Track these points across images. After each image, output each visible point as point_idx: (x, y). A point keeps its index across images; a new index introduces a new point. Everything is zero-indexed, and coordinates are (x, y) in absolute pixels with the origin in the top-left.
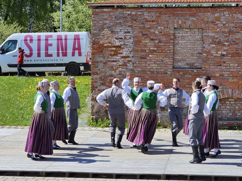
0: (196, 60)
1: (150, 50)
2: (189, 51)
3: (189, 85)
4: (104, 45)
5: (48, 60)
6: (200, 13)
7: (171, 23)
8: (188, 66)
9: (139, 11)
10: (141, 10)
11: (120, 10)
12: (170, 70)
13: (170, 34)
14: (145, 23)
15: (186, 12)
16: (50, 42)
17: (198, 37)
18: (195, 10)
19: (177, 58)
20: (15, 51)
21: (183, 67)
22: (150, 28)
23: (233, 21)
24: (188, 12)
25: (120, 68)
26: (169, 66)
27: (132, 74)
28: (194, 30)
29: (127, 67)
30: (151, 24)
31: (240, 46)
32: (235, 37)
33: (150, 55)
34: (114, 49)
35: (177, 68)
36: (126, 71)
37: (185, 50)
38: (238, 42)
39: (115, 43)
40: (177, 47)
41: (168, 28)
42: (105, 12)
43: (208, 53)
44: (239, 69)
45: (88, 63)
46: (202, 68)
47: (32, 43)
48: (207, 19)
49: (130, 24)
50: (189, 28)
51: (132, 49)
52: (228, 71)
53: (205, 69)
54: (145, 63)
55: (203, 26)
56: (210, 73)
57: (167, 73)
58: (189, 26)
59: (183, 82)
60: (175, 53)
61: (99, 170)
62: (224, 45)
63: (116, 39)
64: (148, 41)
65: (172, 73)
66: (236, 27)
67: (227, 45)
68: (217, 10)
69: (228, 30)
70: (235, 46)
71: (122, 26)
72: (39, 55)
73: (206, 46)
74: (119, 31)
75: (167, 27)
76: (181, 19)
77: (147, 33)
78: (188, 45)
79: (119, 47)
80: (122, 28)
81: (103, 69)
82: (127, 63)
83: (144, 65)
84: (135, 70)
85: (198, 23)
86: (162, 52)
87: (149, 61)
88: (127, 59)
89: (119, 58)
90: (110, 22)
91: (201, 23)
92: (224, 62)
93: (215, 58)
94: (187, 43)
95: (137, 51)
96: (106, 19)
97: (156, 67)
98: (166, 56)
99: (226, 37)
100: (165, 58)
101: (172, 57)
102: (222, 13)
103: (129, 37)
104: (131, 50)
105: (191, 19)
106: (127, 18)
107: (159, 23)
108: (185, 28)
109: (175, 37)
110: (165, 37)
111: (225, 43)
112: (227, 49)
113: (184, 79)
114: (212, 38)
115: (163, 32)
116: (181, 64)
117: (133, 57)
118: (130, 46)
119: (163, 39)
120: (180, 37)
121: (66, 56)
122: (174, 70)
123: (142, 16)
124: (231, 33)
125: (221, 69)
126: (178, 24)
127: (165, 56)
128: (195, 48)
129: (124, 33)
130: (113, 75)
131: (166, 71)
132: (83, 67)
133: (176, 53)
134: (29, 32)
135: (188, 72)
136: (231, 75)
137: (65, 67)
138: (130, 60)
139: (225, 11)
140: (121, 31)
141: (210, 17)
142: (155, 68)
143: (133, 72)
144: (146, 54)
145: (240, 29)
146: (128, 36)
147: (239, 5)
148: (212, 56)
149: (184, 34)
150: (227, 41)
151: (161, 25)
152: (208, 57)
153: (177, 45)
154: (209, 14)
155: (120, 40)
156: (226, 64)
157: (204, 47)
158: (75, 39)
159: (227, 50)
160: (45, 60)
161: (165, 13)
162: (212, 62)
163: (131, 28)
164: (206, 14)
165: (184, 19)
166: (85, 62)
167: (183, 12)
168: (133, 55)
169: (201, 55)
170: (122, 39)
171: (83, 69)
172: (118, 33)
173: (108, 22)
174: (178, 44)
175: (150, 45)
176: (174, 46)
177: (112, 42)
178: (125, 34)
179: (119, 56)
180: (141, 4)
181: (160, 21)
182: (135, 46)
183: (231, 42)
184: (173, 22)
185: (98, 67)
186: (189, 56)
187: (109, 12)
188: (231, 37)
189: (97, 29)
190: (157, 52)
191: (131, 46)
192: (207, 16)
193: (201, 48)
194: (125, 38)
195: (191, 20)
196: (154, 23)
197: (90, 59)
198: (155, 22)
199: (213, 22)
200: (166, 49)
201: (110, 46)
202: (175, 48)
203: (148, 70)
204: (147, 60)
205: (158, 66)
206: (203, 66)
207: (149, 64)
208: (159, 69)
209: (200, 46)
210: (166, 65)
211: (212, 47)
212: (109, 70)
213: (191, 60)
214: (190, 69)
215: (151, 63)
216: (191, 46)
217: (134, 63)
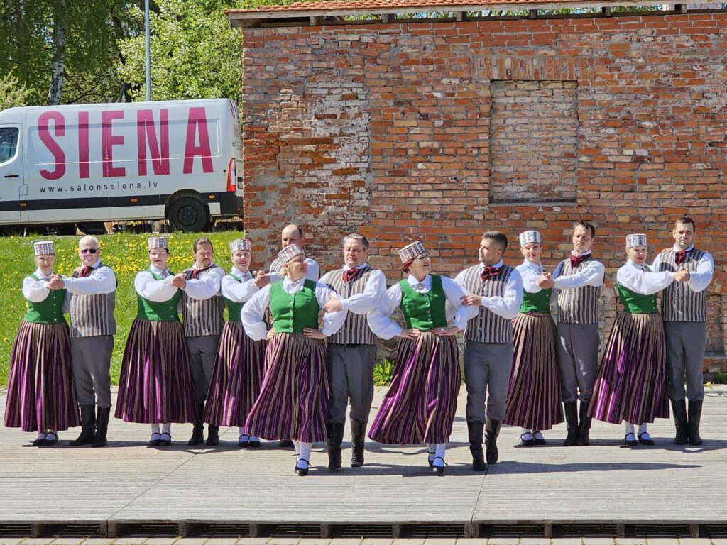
0: (557, 175)
1: (420, 148)
2: (537, 149)
4: (282, 137)
5: (113, 187)
6: (565, 33)
7: (481, 66)
8: (534, 195)
9: (384, 31)
10: (389, 30)
11: (326, 29)
12: (481, 208)
13: (478, 98)
14: (402, 67)
15: (525, 33)
16: (116, 132)
17: (564, 106)
18: (551, 26)
19: (499, 170)
20: (12, 160)
21: (519, 196)
22: (418, 83)
23: (665, 56)
24: (530, 31)
25: (329, 204)
26: (477, 196)
27: (367, 222)
28: (552, 86)
29: (351, 203)
30: (421, 71)
31: (690, 130)
32: (672, 103)
33: (421, 164)
34: (312, 148)
35: (501, 201)
36: (349, 213)
37: (525, 148)
38: (684, 119)
39: (313, 129)
40: (502, 139)
41: (471, 82)
42: (283, 38)
43: (595, 153)
44: (689, 201)
45: (233, 192)
46: (578, 201)
47: (63, 134)
48: (588, 50)
49: (357, 73)
50: (534, 79)
51: (364, 147)
52: (656, 207)
53: (585, 201)
54: (404, 189)
55: (577, 72)
56: (600, 214)
57: (471, 218)
58: (536, 74)
60: (494, 158)
61: (278, 512)
62: (642, 129)
63: (316, 116)
64: (414, 123)
65: (486, 216)
66: (677, 73)
67: (651, 129)
68: (618, 23)
69: (653, 85)
70: (675, 132)
71: (333, 79)
72: (84, 171)
73: (588, 133)
74: (326, 94)
75: (470, 79)
76: (510, 54)
77: (409, 97)
78: (534, 131)
79: (327, 141)
80: (335, 85)
81: (280, 208)
82: (352, 191)
83: (402, 194)
84: (376, 209)
85: (563, 66)
86: (456, 153)
87: (416, 181)
88: (351, 178)
89: (327, 176)
90: (296, 66)
91: (571, 65)
92: (643, 181)
93: (615, 167)
94: (529, 126)
95: (380, 153)
96: (284, 59)
97: (437, 201)
98: (470, 164)
99: (646, 103)
100: (465, 173)
101: (487, 169)
102: (633, 32)
103: (357, 112)
104: (364, 151)
105: (540, 52)
106: (347, 55)
107: (444, 68)
108: (524, 81)
109: (494, 108)
110: (463, 108)
111: (643, 123)
112: (650, 140)
114: (603, 107)
115: (456, 95)
116: (514, 189)
117: (368, 171)
118: (359, 138)
119: (459, 114)
120: (509, 107)
121: (169, 173)
122: (494, 208)
123: (392, 46)
124: (660, 94)
125: (633, 200)
126: (501, 70)
127: (464, 166)
128: (555, 141)
129: (339, 100)
130: (309, 228)
131: (470, 212)
132: (219, 204)
133: (499, 156)
134: (50, 103)
135: (535, 212)
136: (663, 219)
137: (164, 206)
138: (359, 181)
139: (641, 26)
140: (330, 94)
141: (597, 45)
142: (434, 201)
143: (370, 215)
144: (406, 160)
145: (687, 81)
146: (353, 109)
147: (683, 8)
148: (608, 162)
149: (520, 99)
150: (649, 118)
151: (451, 73)
152: (594, 167)
153: (502, 132)
154: (594, 36)
155: (329, 120)
156: (649, 187)
157: (583, 137)
158: (191, 122)
159: (651, 144)
160: (102, 187)
161: (461, 37)
162: (606, 181)
163: (361, 85)
164: (584, 37)
165: (520, 54)
166: (224, 189)
167: (515, 33)
168: (368, 164)
169: (574, 161)
170: (334, 116)
171: (219, 213)
172: (323, 99)
173: (292, 67)
174: (502, 127)
175: (419, 134)
176: (490, 134)
177: (304, 128)
178: (342, 104)
179: (327, 168)
180: (391, 12)
181: (446, 60)
182: (374, 137)
183: (661, 118)
184: (487, 62)
185: (264, 204)
186: (537, 164)
187: (294, 37)
188: (664, 103)
189: (260, 91)
190: (442, 155)
191: (362, 138)
192: (588, 44)
193: (572, 140)
194: (344, 115)
195: (540, 56)
196: (431, 67)
197: (240, 179)
198: (433, 64)
199: (605, 61)
200: (469, 145)
201: (299, 139)
202: (496, 142)
203: (416, 210)
204: (411, 180)
205: (445, 197)
206: (580, 193)
207: (419, 192)
208: (448, 206)
209: (569, 132)
210: (469, 192)
211: (607, 136)
212: (297, 211)
213: (542, 175)
214: (540, 202)
215: (422, 187)
216: (542, 133)
217: (372, 188)
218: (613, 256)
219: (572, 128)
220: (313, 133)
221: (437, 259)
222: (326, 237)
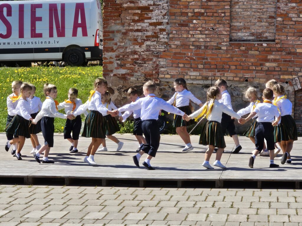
0: (265, 28)
1: (195, 12)
2: (255, 14)
3: (255, 66)
4: (124, 5)
8: (253, 38)
12: (225, 44)
19: (235, 24)
21: (245, 38)
26: (223, 37)
27: (166, 50)
29: (158, 40)
33: (195, 21)
34: (139, 11)
35: (235, 40)
36: (157, 45)
37: (249, 13)
39: (140, 1)
40: (237, 9)
43: (285, 16)
46: (276, 41)
51: (166, 11)
53: (279, 41)
54: (186, 33)
56: (287, 48)
57: (220, 49)
59: (246, 62)
60: (232, 18)
65: (228, 48)
73: (282, 5)
78: (254, 5)
79: (147, 8)
81: (122, 42)
82: (159, 34)
83: (185, 36)
84: (171, 43)
86: (213, 15)
87: (192, 29)
88: (159, 27)
89: (146, 26)
94: (251, 2)
95: (174, 14)
97: (203, 40)
98: (220, 21)
100: (217, 26)
101: (229, 24)
104: (166, 14)
113: (247, 57)
116: (243, 34)
117: (168, 23)
118: (163, 6)
122: (232, 44)
127: (217, 22)
128: (264, 10)
130: (137, 52)
131: (219, 46)
133: (235, 17)
135: (253, 46)
137: (62, 53)
138: (163, 29)
142: (201, 40)
143: (168, 46)
144: (187, 18)
148: (292, 21)
152: (285, 23)
153: (237, 5)
157: (279, 8)
162: (290, 30)
168: (167, 20)
169: (274, 20)
171: (90, 57)
175: (194, 5)
176: (231, 6)
179: (147, 22)
182: (171, 6)
185: (113, 40)
186: (255, 22)
190: (205, 16)
191: (165, 7)
193: (273, 10)
197: (101, 40)
200: (220, 11)
201: (132, 7)
202: (234, 10)
203: (192, 44)
204: (190, 29)
205: (206, 38)
206: (277, 37)
207: (194, 35)
208: (208, 43)
209: (272, 5)
210: (219, 35)
211: (291, 7)
212: (131, 44)
213: (258, 28)
214: (256, 41)
215: (195, 32)
216: (258, 6)
217: (169, 32)
218: (294, 69)
219: (273, 3)
220: (139, 4)
221: (202, 69)
222: (145, 57)
